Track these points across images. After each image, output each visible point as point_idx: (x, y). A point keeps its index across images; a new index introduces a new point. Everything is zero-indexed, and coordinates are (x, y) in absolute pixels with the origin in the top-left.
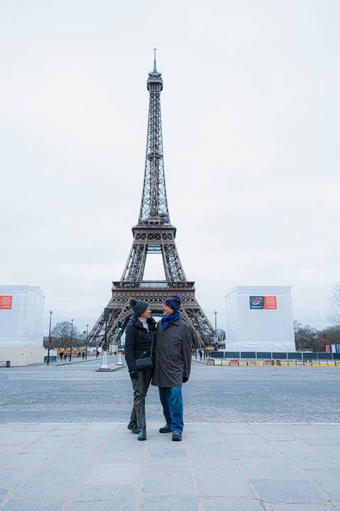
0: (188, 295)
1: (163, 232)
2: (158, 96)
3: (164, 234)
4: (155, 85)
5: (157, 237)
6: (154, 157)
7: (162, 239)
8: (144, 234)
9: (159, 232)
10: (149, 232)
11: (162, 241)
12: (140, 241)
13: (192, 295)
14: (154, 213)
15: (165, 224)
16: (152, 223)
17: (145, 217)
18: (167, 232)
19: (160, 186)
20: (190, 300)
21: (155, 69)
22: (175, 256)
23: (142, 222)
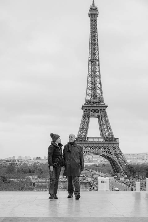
0: (115, 145)
1: (100, 108)
2: (96, 21)
3: (101, 110)
4: (93, 14)
5: (96, 111)
6: (94, 61)
7: (100, 113)
8: (89, 110)
9: (98, 108)
10: (92, 108)
11: (100, 114)
12: (87, 114)
13: (117, 145)
14: (94, 95)
15: (101, 103)
16: (93, 103)
17: (89, 98)
18: (102, 108)
19: (98, 79)
20: (117, 148)
21: (93, 4)
22: (107, 122)
23: (88, 102)
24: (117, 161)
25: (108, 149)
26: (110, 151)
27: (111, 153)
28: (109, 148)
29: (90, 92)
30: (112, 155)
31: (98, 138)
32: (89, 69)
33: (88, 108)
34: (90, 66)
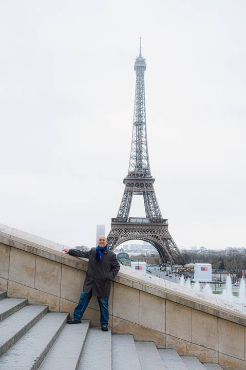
0: (163, 228)
1: (146, 182)
2: (142, 76)
3: (147, 184)
4: (140, 67)
5: (141, 185)
6: (139, 124)
7: (145, 187)
8: (132, 183)
9: (143, 182)
10: (136, 182)
11: (145, 189)
12: (129, 189)
13: (166, 228)
14: (139, 166)
15: (147, 176)
16: (138, 175)
17: (133, 169)
18: (148, 182)
19: (144, 146)
20: (165, 232)
21: (140, 55)
22: (154, 199)
23: (131, 174)
24: (165, 247)
25: (154, 232)
26: (157, 235)
27: (158, 237)
28: (156, 232)
29: (134, 161)
30: (159, 239)
31: (143, 219)
32: (133, 133)
33: (130, 182)
34: (135, 130)
